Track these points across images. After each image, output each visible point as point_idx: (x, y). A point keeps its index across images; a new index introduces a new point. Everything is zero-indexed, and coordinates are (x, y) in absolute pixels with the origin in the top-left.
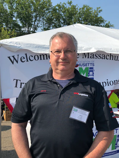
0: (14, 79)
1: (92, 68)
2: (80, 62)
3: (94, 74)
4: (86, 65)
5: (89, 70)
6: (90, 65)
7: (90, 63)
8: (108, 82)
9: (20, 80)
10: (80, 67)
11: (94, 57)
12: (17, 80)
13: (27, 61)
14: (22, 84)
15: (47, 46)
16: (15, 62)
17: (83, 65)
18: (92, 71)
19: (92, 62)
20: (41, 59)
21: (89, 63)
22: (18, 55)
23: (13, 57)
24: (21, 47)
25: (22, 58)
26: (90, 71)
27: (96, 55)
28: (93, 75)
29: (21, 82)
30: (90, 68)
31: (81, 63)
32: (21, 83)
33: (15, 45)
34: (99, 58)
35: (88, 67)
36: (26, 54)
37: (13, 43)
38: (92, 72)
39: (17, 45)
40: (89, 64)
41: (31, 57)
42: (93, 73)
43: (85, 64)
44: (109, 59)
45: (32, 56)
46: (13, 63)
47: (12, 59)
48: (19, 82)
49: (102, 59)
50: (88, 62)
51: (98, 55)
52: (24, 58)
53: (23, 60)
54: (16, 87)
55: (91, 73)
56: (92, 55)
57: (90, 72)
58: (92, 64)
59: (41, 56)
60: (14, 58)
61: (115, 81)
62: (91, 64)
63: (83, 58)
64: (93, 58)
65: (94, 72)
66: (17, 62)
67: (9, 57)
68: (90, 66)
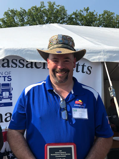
1: (8, 85)
3: (13, 96)
5: (2, 88)
6: (2, 79)
7: (2, 76)
11: (10, 65)
18: (9, 90)
19: (6, 73)
27: (14, 61)
28: (10, 98)
30: (3, 85)
34: (21, 66)
38: (8, 93)
42: (10, 94)
44: (42, 67)
49: (27, 67)
51: (18, 61)
55: (6, 94)
56: (6, 61)
58: (6, 78)
62: (4, 77)
64: (8, 66)
65: (12, 92)
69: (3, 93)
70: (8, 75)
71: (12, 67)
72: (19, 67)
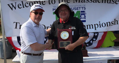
0: (14, 22)
1: (84, 11)
2: (71, 6)
3: (86, 17)
5: (81, 13)
6: (81, 8)
8: (100, 24)
9: (19, 23)
12: (17, 23)
13: (24, 7)
17: (74, 9)
18: (84, 14)
19: (83, 6)
21: (80, 7)
22: (16, 3)
23: (12, 4)
25: (19, 5)
26: (82, 14)
28: (85, 18)
30: (82, 12)
32: (20, 25)
35: (79, 10)
36: (22, 2)
40: (80, 8)
41: (26, 4)
42: (85, 16)
43: (76, 8)
44: (102, 2)
45: (28, 3)
46: (12, 9)
48: (18, 24)
49: (94, 2)
52: (21, 5)
53: (20, 7)
54: (16, 28)
57: (82, 16)
58: (83, 8)
59: (36, 2)
61: (107, 23)
62: (82, 7)
63: (74, 2)
64: (84, 2)
65: (86, 15)
66: (15, 9)
67: (9, 5)
68: (81, 10)
69: (82, 15)
72: (90, 2)
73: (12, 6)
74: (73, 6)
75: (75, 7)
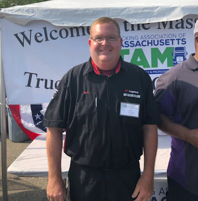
0: (25, 73)
2: (152, 37)
4: (166, 42)
5: (175, 52)
6: (175, 42)
7: (175, 39)
9: (36, 75)
10: (154, 47)
12: (31, 75)
13: (47, 40)
14: (41, 81)
15: (81, 10)
16: (26, 42)
17: (159, 43)
18: (183, 55)
19: (181, 36)
20: (72, 36)
21: (172, 38)
22: (31, 31)
23: (23, 33)
24: (34, 17)
25: (38, 35)
26: (177, 55)
27: (189, 21)
29: (38, 78)
30: (177, 49)
31: (154, 39)
32: (39, 80)
33: (25, 14)
35: (171, 46)
36: (45, 29)
37: (23, 10)
39: (28, 15)
40: (172, 40)
41: (53, 33)
42: (185, 59)
43: (164, 42)
45: (56, 31)
46: (23, 44)
47: (21, 37)
48: (34, 76)
50: (170, 36)
51: (193, 21)
52: (41, 35)
53: (39, 39)
54: (29, 85)
55: (180, 59)
58: (180, 41)
59: (73, 30)
60: (25, 37)
62: (178, 40)
63: (159, 28)
64: (182, 27)
65: (186, 57)
66: (29, 42)
67: (16, 35)
68: (176, 45)
69: (177, 58)
70: (182, 38)
71: (187, 27)
73: (22, 37)
74: (157, 37)
75: (162, 39)
